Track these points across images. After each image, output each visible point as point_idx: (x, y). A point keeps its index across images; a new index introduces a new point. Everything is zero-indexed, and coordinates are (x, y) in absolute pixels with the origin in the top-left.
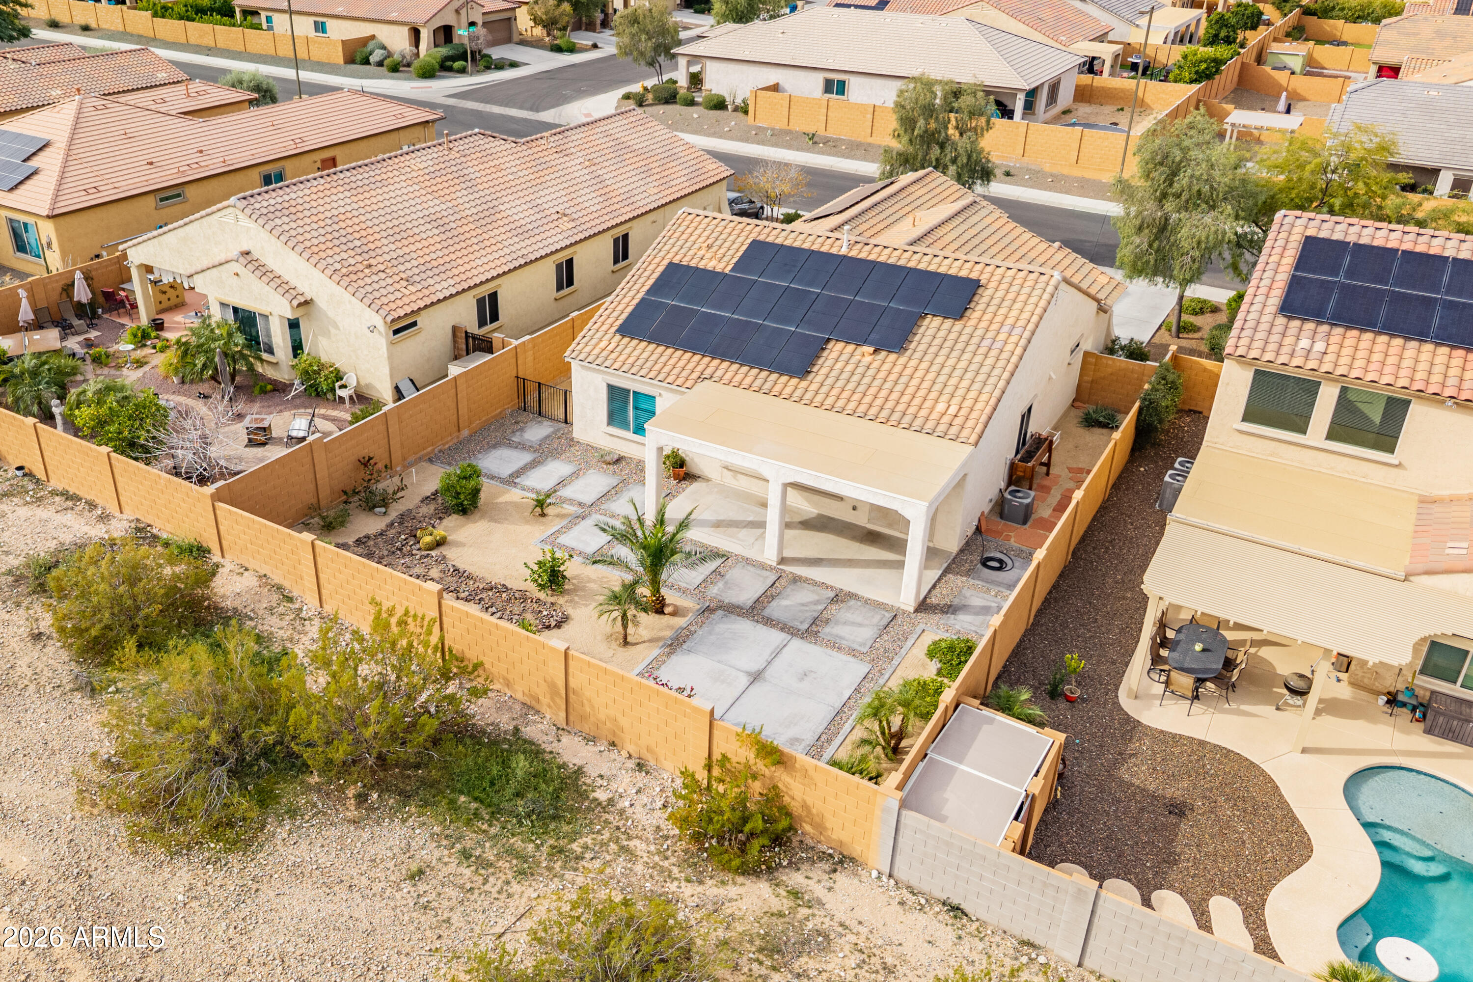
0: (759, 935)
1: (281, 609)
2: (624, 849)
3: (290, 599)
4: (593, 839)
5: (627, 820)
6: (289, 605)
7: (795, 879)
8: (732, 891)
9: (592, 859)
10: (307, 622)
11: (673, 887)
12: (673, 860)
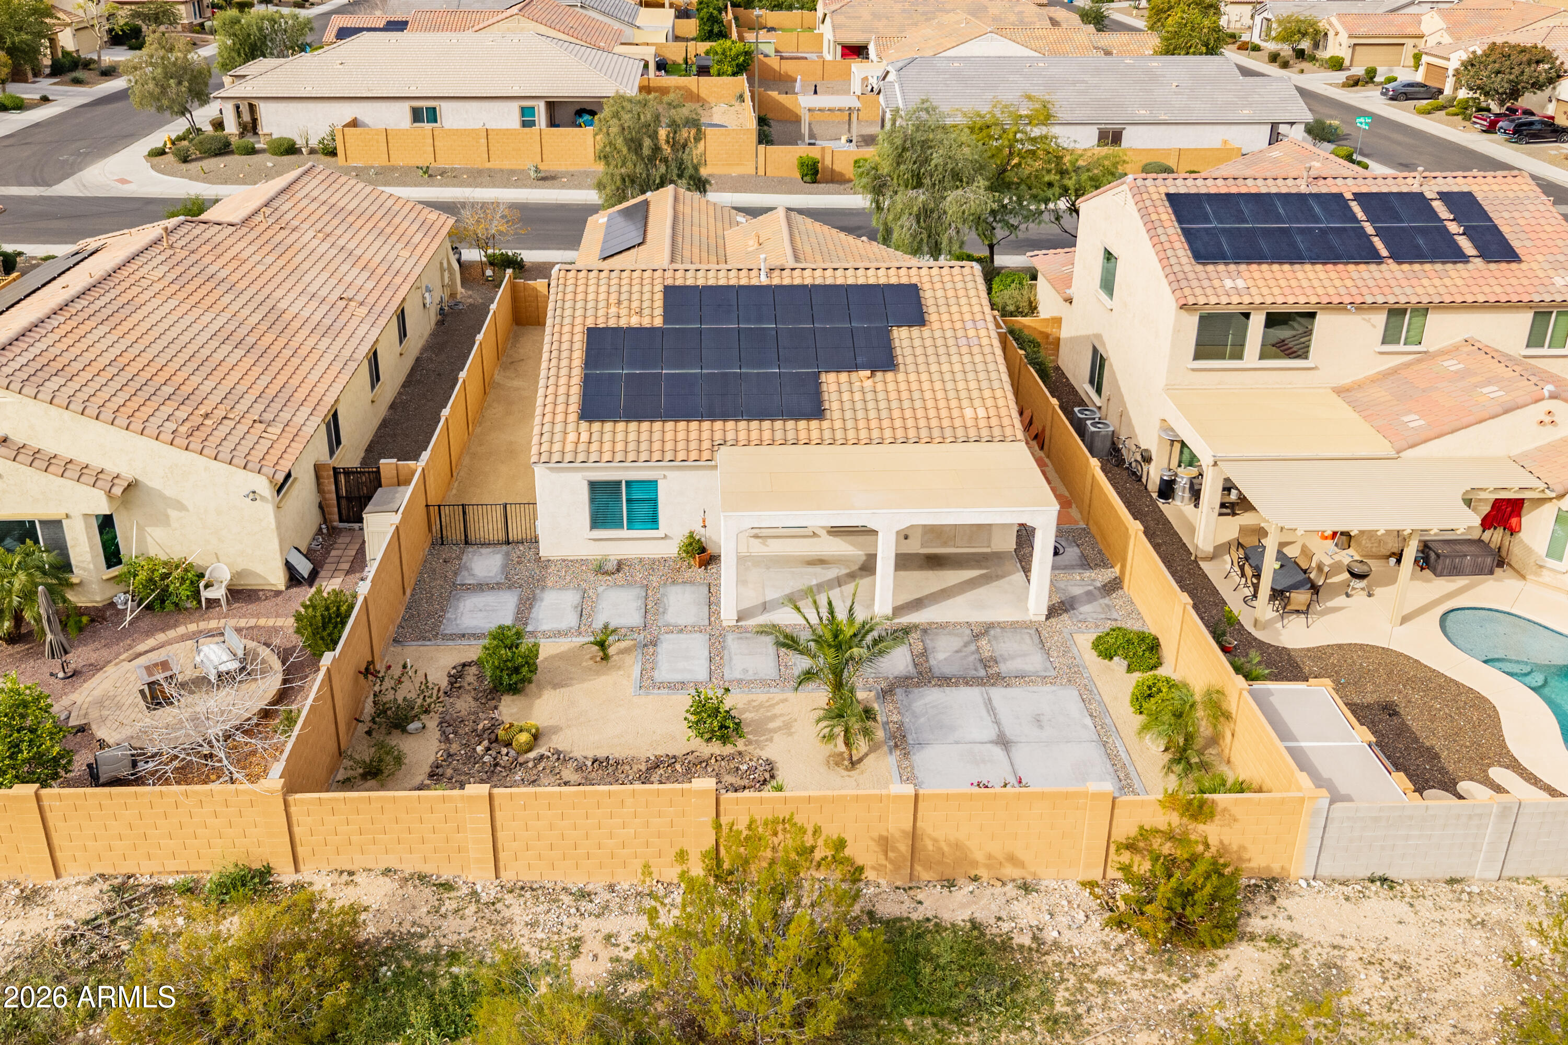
0: (1291, 998)
1: (449, 905)
2: (1103, 984)
3: (447, 886)
4: (1067, 989)
5: (1071, 952)
6: (453, 894)
7: (1255, 924)
8: (1226, 968)
9: (1088, 1011)
10: (499, 906)
11: (1179, 994)
12: (1150, 968)
